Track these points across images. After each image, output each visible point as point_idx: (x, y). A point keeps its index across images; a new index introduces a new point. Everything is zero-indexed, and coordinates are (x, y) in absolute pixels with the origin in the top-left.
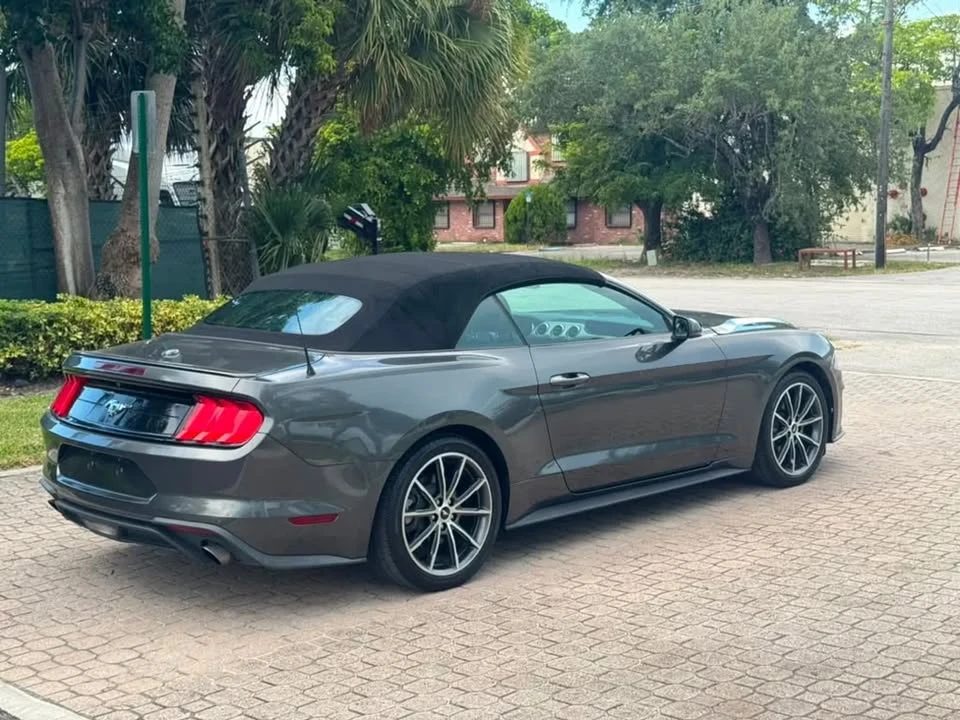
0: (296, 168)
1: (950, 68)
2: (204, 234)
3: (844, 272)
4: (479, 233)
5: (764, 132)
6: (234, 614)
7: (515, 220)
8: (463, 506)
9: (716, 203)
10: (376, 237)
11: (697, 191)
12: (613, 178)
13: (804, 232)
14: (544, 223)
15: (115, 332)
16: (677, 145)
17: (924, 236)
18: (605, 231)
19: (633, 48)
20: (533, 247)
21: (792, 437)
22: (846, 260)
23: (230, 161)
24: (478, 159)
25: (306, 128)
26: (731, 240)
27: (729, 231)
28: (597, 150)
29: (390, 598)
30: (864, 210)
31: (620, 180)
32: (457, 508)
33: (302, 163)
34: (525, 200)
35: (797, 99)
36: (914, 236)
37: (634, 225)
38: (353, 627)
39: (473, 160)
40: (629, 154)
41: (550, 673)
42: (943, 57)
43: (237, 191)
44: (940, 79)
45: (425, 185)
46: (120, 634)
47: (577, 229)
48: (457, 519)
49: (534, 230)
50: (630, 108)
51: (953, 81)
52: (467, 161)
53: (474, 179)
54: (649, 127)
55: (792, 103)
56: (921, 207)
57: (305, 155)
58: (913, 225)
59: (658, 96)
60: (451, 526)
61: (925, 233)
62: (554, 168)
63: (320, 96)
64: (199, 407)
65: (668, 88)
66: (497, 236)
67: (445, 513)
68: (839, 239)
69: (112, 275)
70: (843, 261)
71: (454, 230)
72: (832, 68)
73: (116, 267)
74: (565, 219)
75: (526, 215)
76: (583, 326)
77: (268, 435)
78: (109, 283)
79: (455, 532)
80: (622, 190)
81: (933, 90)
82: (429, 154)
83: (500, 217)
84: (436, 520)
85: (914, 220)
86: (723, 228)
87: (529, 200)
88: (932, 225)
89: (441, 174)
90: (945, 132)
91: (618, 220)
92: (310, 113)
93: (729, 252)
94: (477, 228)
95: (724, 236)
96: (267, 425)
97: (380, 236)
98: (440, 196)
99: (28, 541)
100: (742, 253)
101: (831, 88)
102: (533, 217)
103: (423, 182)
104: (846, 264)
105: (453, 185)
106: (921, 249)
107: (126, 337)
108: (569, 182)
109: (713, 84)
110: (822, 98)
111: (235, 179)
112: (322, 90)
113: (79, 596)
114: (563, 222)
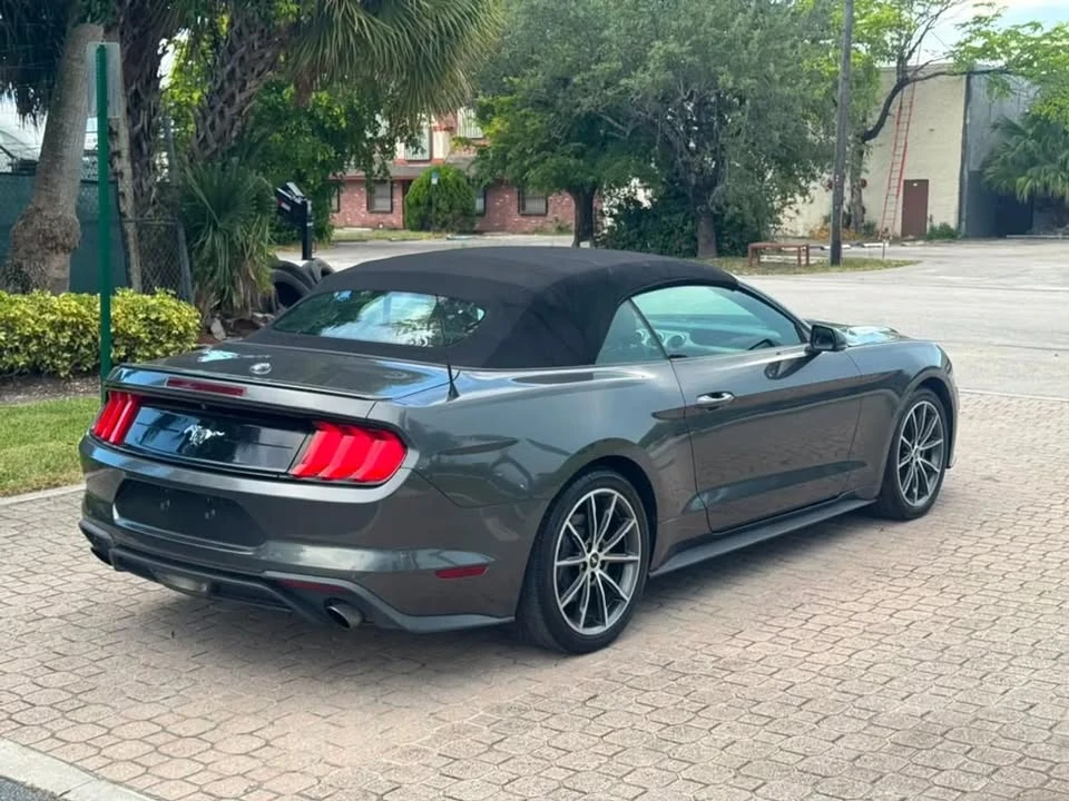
0: (228, 140)
1: (894, 47)
2: (123, 215)
3: (798, 270)
4: (373, 218)
5: (711, 113)
6: (352, 686)
7: (418, 203)
8: (612, 551)
9: (657, 191)
10: (305, 222)
11: (635, 176)
12: (543, 160)
13: (753, 225)
14: (451, 207)
15: (44, 332)
16: (616, 124)
17: (863, 231)
18: (517, 219)
19: (572, 13)
20: (440, 235)
21: (914, 464)
22: (799, 256)
23: (143, 128)
24: (382, 132)
25: (240, 91)
26: (672, 232)
27: (671, 221)
28: (525, 127)
29: (534, 662)
30: (812, 202)
31: (552, 162)
32: (606, 555)
33: (234, 134)
34: (430, 182)
35: (751, 78)
36: (853, 231)
37: (550, 213)
38: (511, 701)
39: (376, 134)
40: (562, 133)
41: (791, 759)
42: (888, 36)
43: (151, 164)
44: (884, 60)
45: (324, 161)
46: (226, 715)
47: (487, 216)
48: (606, 568)
49: (439, 216)
50: (566, 82)
51: (898, 63)
52: (369, 135)
53: (376, 155)
54: (587, 103)
55: (746, 82)
56: (860, 200)
57: (238, 124)
58: (853, 220)
59: (599, 68)
60: (600, 575)
61: (865, 227)
62: (477, 146)
63: (256, 55)
64: (319, 435)
65: (611, 60)
66: (394, 222)
67: (594, 561)
68: (789, 233)
69: (25, 262)
70: (796, 258)
71: (344, 213)
72: (788, 44)
73: (30, 253)
74: (474, 204)
75: (430, 198)
76: (688, 335)
77: (413, 470)
78: (21, 272)
79: (604, 582)
80: (554, 173)
81: (878, 72)
82: (327, 126)
83: (398, 200)
84: (584, 569)
85: (852, 212)
86: (664, 219)
87: (434, 181)
88: (871, 220)
89: (340, 149)
90: (888, 118)
91: (532, 206)
92: (245, 74)
93: (670, 244)
94: (372, 213)
95: (665, 227)
96: (412, 459)
97: (310, 221)
98: (339, 174)
99: (43, 594)
100: (684, 247)
101: (787, 66)
102: (438, 200)
103: (320, 158)
104: (799, 260)
105: (352, 163)
106: (866, 245)
107: (57, 337)
108: (492, 162)
109: (662, 57)
110: (777, 77)
111: (149, 152)
112: (260, 47)
113: (146, 666)
114: (471, 207)
